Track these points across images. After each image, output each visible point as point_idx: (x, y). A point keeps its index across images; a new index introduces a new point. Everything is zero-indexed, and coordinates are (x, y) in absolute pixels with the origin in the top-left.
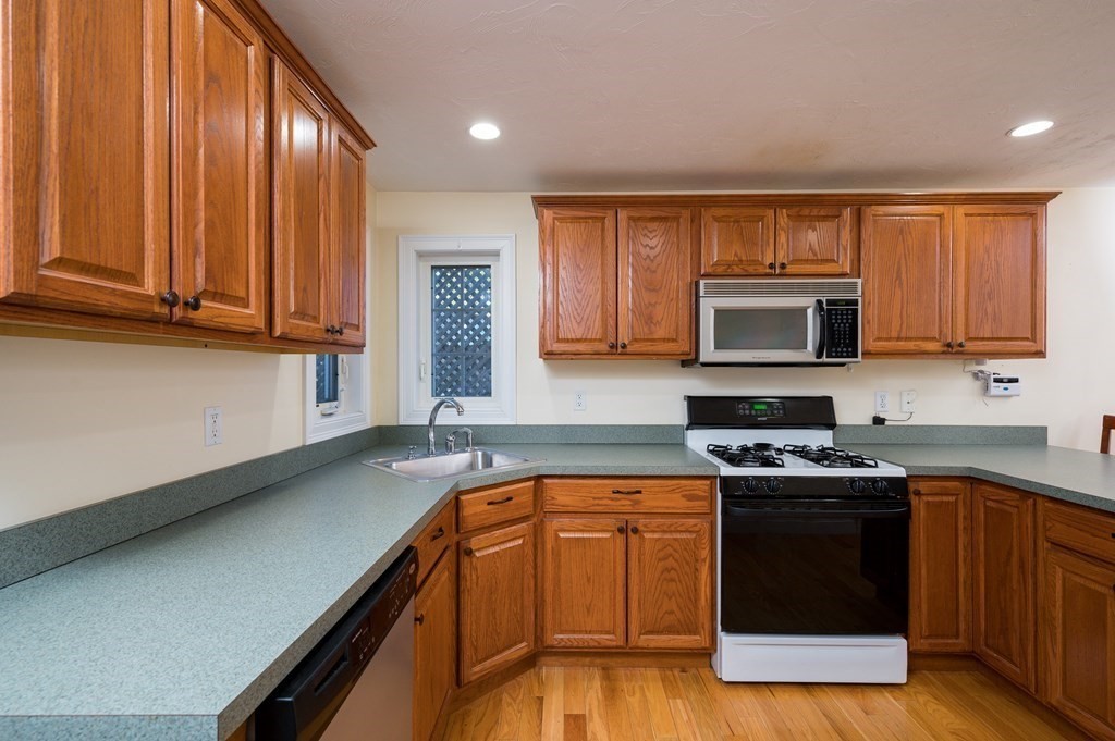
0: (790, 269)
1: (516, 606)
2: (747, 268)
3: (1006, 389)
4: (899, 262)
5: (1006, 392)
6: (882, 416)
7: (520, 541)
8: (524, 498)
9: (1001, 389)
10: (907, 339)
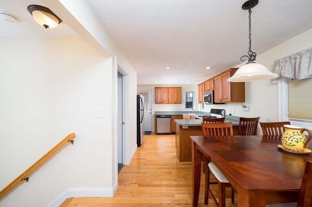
0: (210, 90)
2: (207, 90)
10: (218, 100)
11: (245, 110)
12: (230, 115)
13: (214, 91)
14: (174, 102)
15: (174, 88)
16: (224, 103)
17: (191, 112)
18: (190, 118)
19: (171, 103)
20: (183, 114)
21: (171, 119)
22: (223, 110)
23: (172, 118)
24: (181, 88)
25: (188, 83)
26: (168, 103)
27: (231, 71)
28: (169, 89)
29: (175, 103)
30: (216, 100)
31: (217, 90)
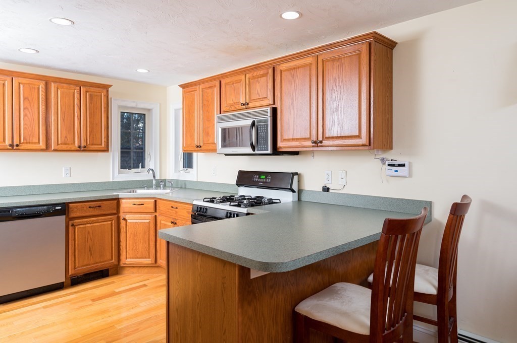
0: (250, 105)
1: (146, 244)
2: (236, 106)
3: (396, 171)
6: (327, 186)
7: (148, 221)
8: (149, 205)
9: (393, 171)
10: (297, 139)
11: (396, 174)
12: (326, 189)
13: (274, 111)
14: (77, 144)
15: (79, 84)
16: (296, 153)
17: (147, 184)
18: (152, 206)
19: (64, 147)
20: (121, 194)
21: (69, 219)
22: (296, 174)
23: (72, 215)
24: (106, 87)
25: (141, 71)
26: (47, 148)
27: (370, 44)
28: (53, 86)
29: (81, 149)
30: (289, 140)
31: (295, 108)
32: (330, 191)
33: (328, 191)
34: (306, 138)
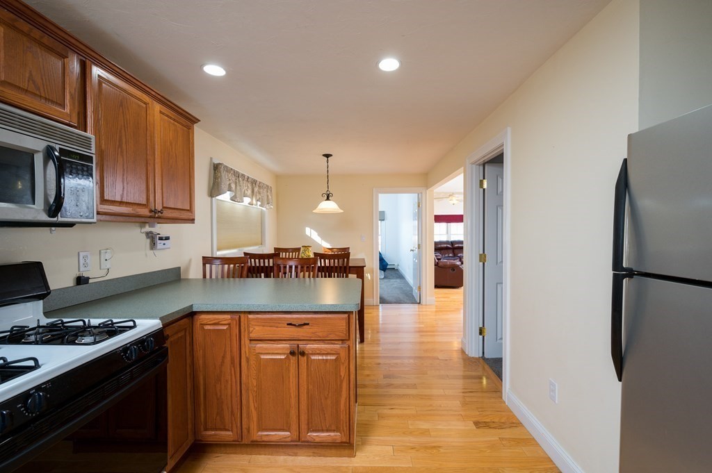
3: (164, 244)
4: (120, 131)
5: (164, 247)
6: (86, 275)
9: (162, 244)
10: (128, 204)
12: (81, 281)
30: (113, 202)
31: (125, 153)
32: (90, 281)
33: (88, 283)
34: (141, 204)
